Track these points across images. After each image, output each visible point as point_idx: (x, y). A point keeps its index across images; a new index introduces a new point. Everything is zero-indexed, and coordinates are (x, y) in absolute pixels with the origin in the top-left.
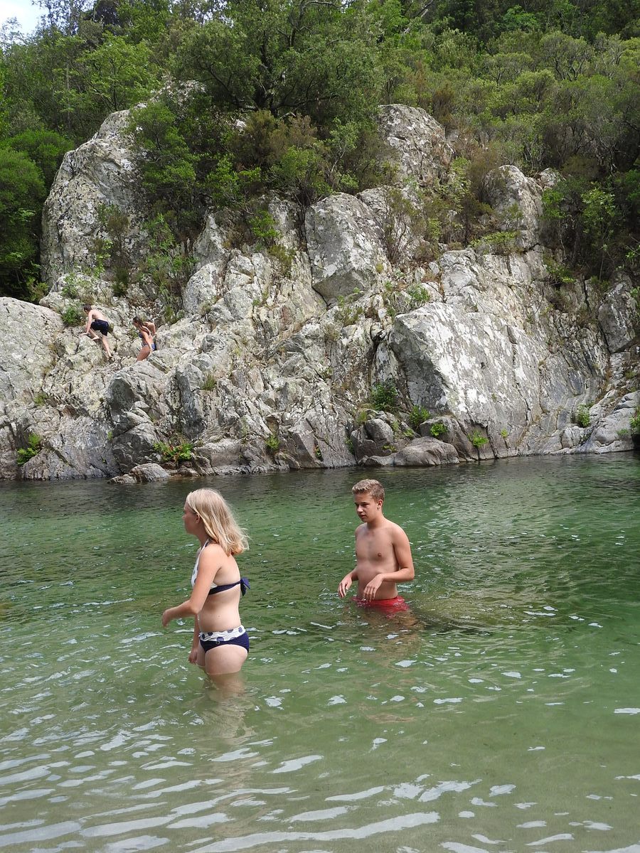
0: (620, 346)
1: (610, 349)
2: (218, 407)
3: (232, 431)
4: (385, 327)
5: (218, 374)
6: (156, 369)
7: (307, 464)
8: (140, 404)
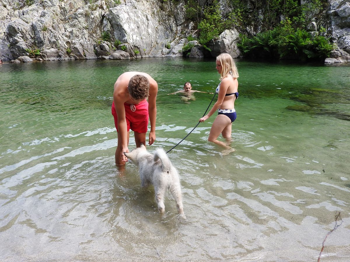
0: (180, 24)
1: (178, 24)
2: (49, 37)
3: (54, 46)
4: (106, 12)
5: (47, 26)
6: (24, 22)
7: (81, 58)
8: (19, 35)
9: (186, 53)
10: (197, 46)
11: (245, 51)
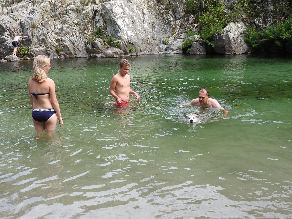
0: (179, 17)
1: (176, 18)
2: (37, 35)
3: (43, 44)
4: (98, 7)
5: (37, 22)
6: (13, 20)
7: (71, 56)
8: (7, 33)
9: (186, 49)
10: (199, 41)
11: (254, 46)
